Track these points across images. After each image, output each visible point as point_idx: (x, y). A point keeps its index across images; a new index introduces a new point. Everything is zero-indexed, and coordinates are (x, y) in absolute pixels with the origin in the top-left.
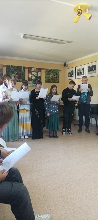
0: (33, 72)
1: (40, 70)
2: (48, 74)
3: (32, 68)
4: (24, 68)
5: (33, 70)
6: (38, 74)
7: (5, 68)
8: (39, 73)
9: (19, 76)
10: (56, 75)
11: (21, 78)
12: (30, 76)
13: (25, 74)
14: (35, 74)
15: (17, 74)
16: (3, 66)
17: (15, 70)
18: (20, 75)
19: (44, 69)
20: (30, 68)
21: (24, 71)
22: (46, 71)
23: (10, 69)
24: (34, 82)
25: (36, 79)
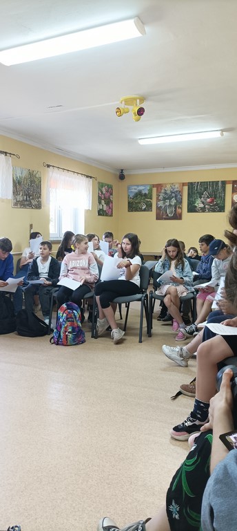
4: (224, 183)
7: (186, 189)
11: (217, 204)
12: (236, 199)
13: (224, 195)
15: (208, 197)
16: (184, 184)
17: (206, 189)
18: (215, 198)
20: (236, 183)
21: (224, 190)
23: (196, 190)
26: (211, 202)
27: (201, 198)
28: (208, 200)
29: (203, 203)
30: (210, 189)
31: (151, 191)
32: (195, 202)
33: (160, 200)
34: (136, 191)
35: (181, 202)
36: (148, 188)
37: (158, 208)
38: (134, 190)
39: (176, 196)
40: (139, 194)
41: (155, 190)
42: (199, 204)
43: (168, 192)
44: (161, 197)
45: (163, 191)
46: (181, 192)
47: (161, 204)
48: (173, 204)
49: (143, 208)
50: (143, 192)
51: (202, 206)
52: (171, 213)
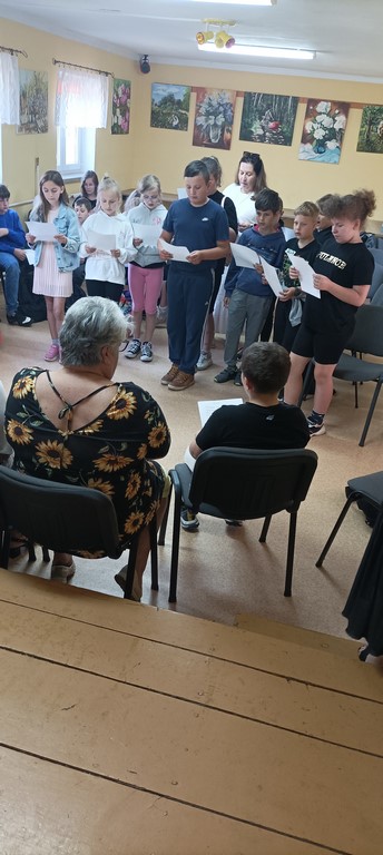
0: (320, 114)
1: (344, 107)
2: (371, 123)
3: (319, 101)
4: (296, 100)
5: (321, 107)
6: (335, 121)
7: (240, 101)
8: (341, 118)
9: (276, 128)
11: (282, 133)
12: (309, 129)
13: (294, 121)
14: (327, 121)
15: (271, 120)
16: (238, 94)
17: (269, 107)
18: (281, 122)
19: (358, 106)
20: (313, 102)
21: (295, 112)
22: (365, 112)
23: (255, 105)
24: (321, 146)
25: (326, 139)
26: (273, 129)
27: (260, 119)
28: (271, 124)
29: (263, 128)
31: (188, 97)
32: (251, 126)
33: (200, 115)
34: (166, 94)
35: (231, 123)
36: (184, 92)
37: (197, 127)
38: (163, 92)
39: (225, 111)
40: (169, 100)
41: (194, 96)
42: (257, 129)
43: (214, 103)
44: (202, 110)
45: (206, 100)
46: (232, 106)
47: (201, 120)
48: (219, 123)
49: (175, 123)
50: (176, 98)
51: (261, 132)
52: (216, 137)
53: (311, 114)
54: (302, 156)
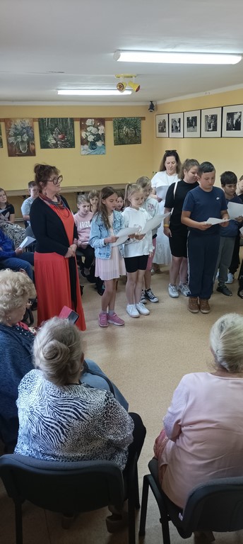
0: (89, 126)
1: (102, 121)
2: (119, 128)
3: (87, 119)
4: (72, 120)
5: (89, 122)
6: (98, 130)
7: (36, 125)
8: (101, 128)
9: (63, 138)
10: (135, 129)
11: (68, 141)
12: (84, 136)
13: (74, 132)
14: (93, 130)
15: (59, 134)
16: (34, 120)
17: (56, 126)
18: (66, 134)
19: (110, 119)
20: (83, 120)
21: (73, 127)
22: (114, 122)
23: (47, 126)
24: (93, 145)
25: (95, 140)
27: (52, 134)
29: (55, 139)
30: (60, 126)
32: (47, 139)
33: (10, 136)
35: (33, 139)
37: (10, 145)
39: (27, 132)
41: (2, 124)
42: (51, 140)
43: (19, 127)
44: (11, 133)
45: (12, 126)
46: (32, 128)
47: (12, 139)
48: (25, 140)
52: (24, 149)
53: (83, 127)
54: (83, 153)
